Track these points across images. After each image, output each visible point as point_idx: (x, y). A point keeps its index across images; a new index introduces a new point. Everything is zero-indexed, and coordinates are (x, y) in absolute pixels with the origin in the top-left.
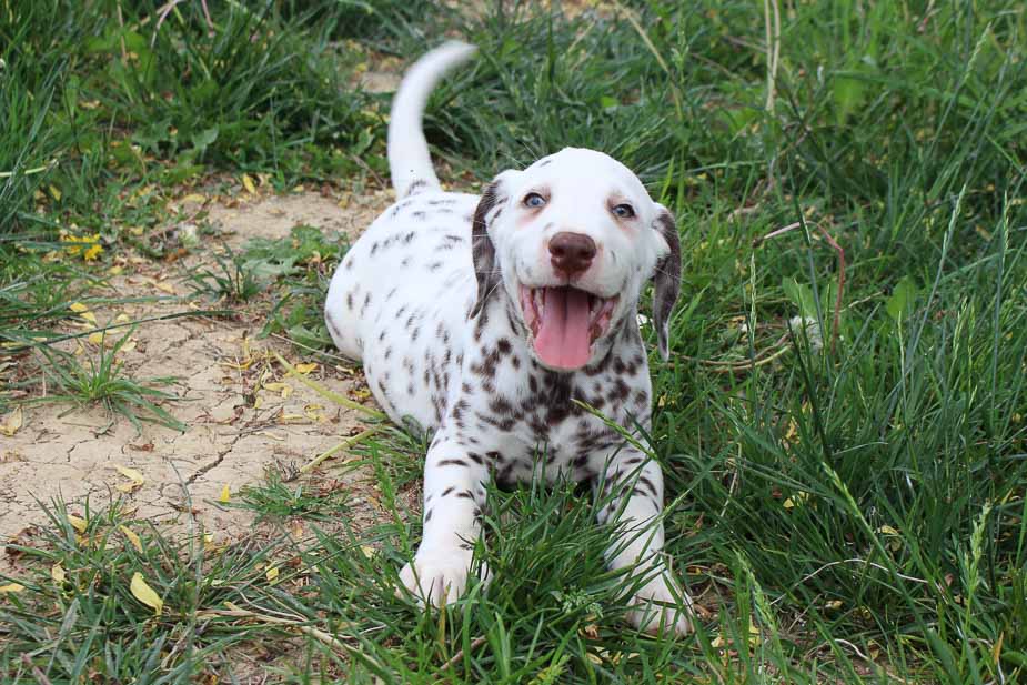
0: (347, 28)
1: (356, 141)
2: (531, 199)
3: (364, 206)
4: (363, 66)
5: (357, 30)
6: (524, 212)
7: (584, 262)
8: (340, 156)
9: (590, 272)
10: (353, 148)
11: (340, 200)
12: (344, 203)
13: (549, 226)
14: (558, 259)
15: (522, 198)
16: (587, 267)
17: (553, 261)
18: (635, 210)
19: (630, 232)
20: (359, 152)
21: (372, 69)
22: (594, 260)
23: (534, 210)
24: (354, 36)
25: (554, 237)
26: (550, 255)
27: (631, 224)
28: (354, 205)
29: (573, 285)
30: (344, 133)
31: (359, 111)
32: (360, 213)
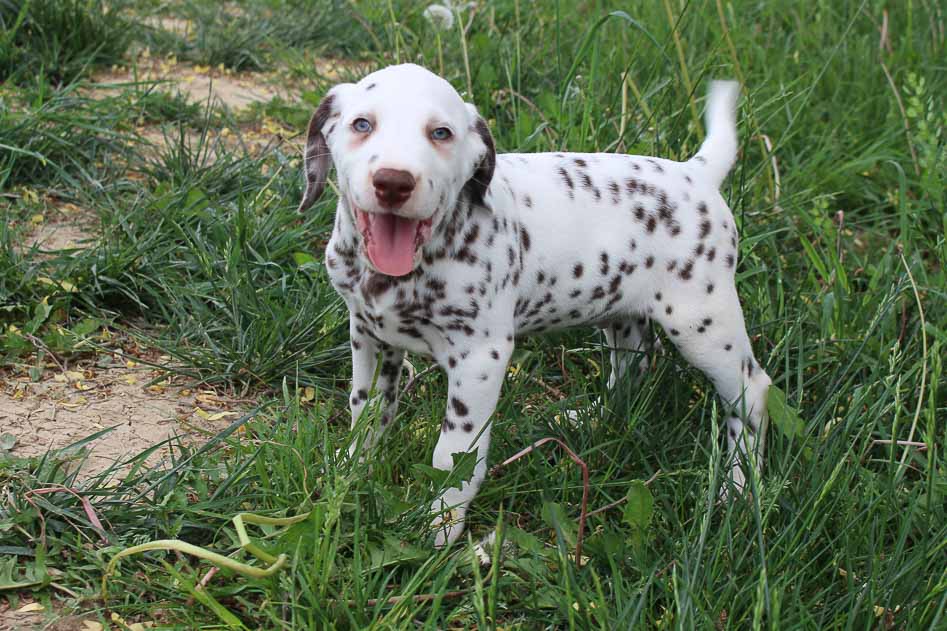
0: (21, 173)
1: (32, 315)
2: (359, 123)
3: (43, 397)
4: (40, 218)
5: (31, 175)
6: (354, 136)
7: (404, 195)
8: (13, 334)
9: (409, 203)
10: (28, 324)
11: (16, 390)
12: (20, 394)
13: (374, 158)
14: (381, 193)
15: (351, 122)
16: (407, 198)
17: (377, 194)
18: (452, 131)
19: (447, 155)
20: (36, 327)
21: (50, 220)
22: (412, 193)
23: (363, 134)
24: (29, 182)
25: (378, 172)
26: (374, 189)
27: (447, 146)
28: (31, 397)
29: (395, 213)
30: (19, 306)
31: (35, 278)
32: (38, 406)
